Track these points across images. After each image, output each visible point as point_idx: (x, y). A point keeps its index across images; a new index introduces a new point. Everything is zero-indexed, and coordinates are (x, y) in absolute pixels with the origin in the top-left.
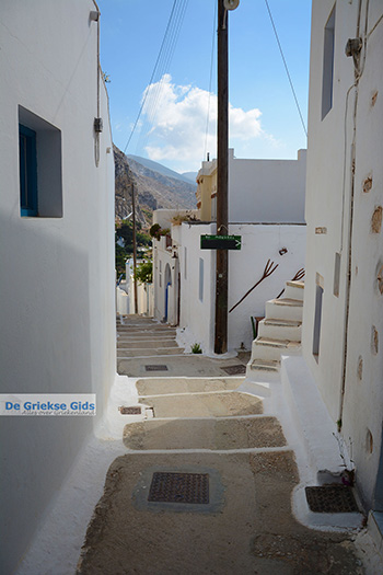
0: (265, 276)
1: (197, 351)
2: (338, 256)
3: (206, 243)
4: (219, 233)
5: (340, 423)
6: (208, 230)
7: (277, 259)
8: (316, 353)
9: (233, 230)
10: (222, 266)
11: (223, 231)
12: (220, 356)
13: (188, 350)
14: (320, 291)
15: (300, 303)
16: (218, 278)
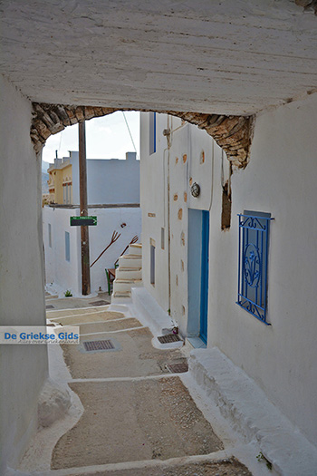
0: (112, 242)
1: (68, 295)
2: (163, 229)
3: (74, 222)
4: (82, 215)
5: (169, 311)
6: (75, 213)
7: (120, 230)
8: (153, 283)
9: (91, 213)
10: (85, 237)
11: (84, 214)
12: (86, 297)
13: (62, 296)
14: (153, 248)
15: (140, 257)
16: (82, 245)
